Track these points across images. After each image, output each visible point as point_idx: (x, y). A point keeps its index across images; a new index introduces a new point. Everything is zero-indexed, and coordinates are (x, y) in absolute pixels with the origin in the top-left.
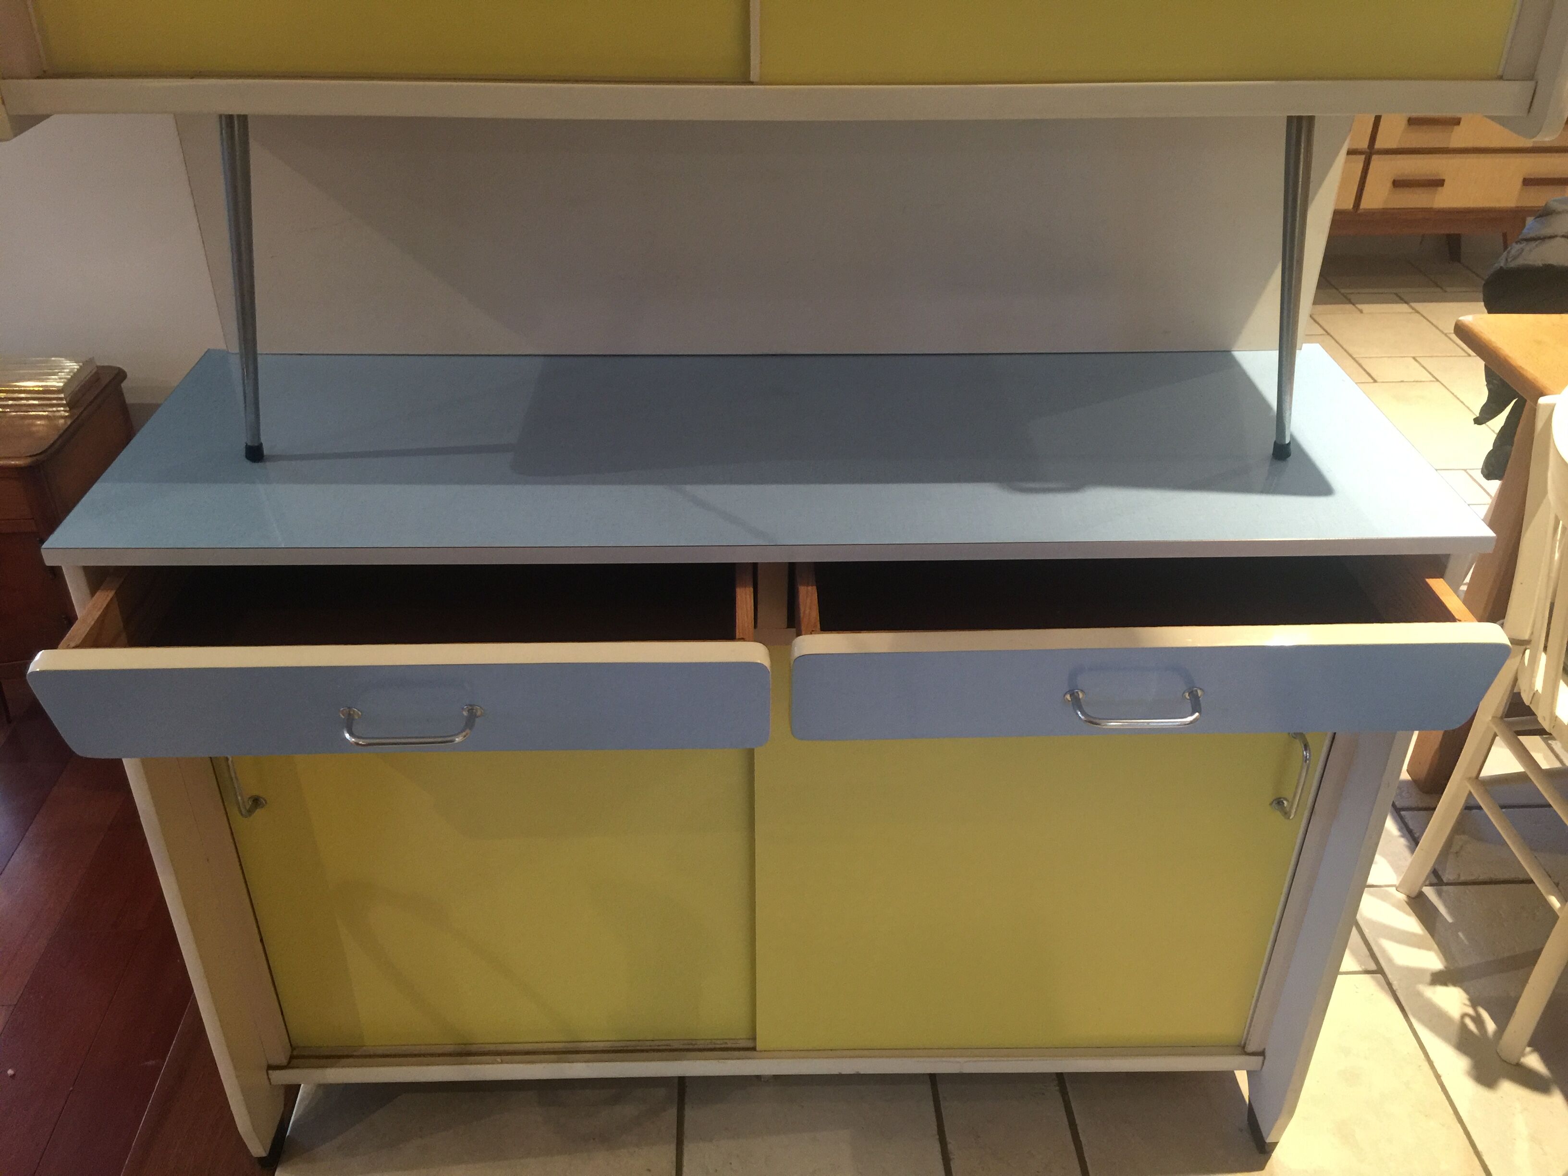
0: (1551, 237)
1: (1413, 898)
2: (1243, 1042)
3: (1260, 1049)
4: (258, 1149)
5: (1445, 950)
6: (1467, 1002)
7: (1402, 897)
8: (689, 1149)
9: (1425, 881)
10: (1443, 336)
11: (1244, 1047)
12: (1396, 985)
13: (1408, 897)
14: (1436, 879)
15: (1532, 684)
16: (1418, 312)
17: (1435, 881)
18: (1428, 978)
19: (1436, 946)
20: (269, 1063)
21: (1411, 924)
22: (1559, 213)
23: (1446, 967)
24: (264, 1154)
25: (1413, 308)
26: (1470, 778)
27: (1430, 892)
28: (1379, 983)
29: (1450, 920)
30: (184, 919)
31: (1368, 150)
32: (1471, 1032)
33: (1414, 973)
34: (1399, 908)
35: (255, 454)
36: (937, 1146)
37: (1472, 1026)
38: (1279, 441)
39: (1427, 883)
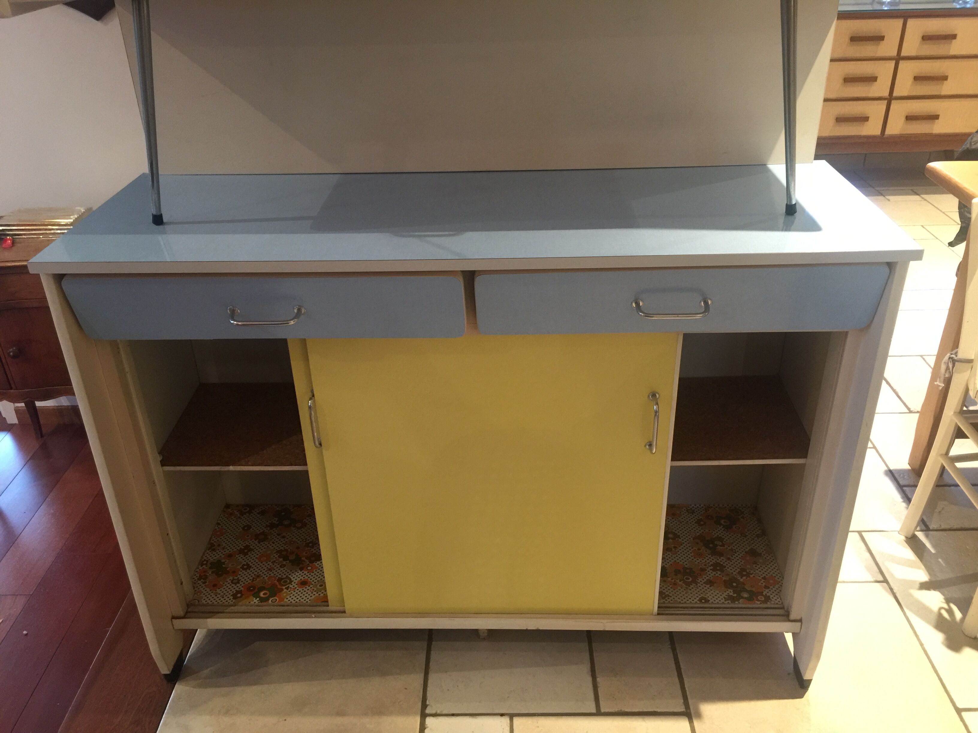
1: (910, 538)
3: (798, 618)
4: (165, 669)
5: (929, 569)
6: (944, 601)
7: (903, 538)
8: (432, 677)
9: (916, 527)
10: (941, 213)
12: (896, 590)
13: (906, 537)
16: (925, 200)
17: (924, 528)
18: (918, 586)
19: (923, 567)
20: (173, 615)
21: (909, 554)
23: (930, 580)
25: (923, 198)
26: (942, 455)
27: (921, 535)
28: (884, 588)
29: (933, 551)
32: (946, 619)
33: (909, 584)
34: (899, 543)
35: (158, 220)
36: (589, 679)
37: (945, 615)
38: (788, 203)
39: (918, 529)
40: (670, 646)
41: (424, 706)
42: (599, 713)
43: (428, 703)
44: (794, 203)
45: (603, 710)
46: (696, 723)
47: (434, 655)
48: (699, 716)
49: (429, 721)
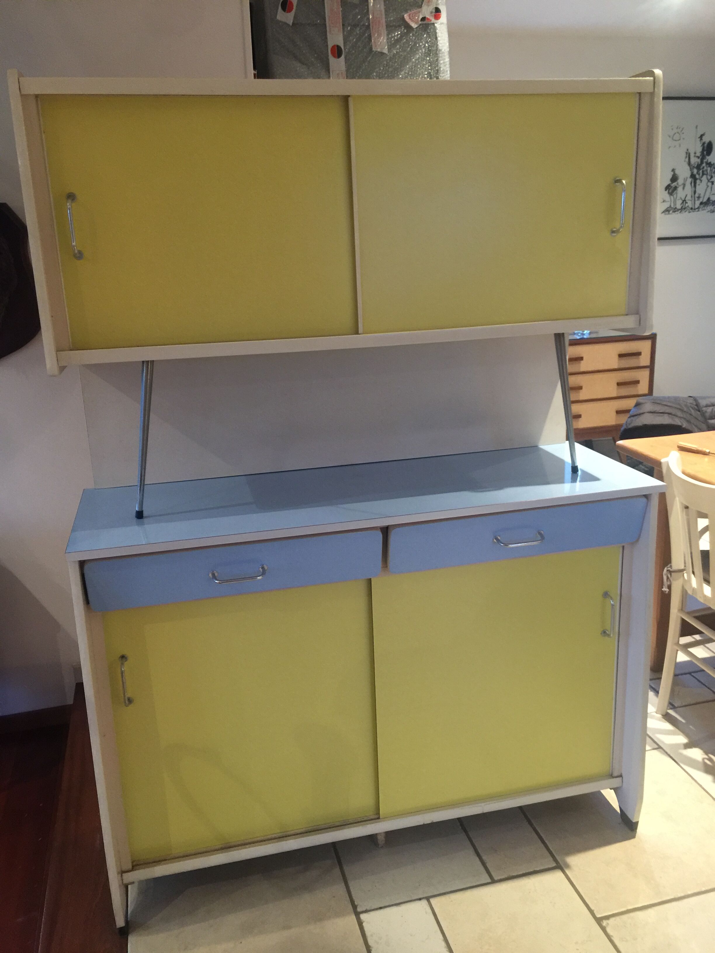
0: (643, 413)
1: (665, 716)
2: (611, 772)
3: (619, 774)
4: (120, 922)
5: (686, 735)
6: (704, 753)
7: (659, 716)
8: (351, 884)
9: (667, 708)
11: (612, 775)
12: (669, 752)
13: (663, 715)
14: (672, 706)
15: (691, 584)
17: (671, 707)
18: (682, 746)
19: (681, 733)
20: (123, 870)
21: (668, 726)
22: (643, 403)
23: (689, 741)
24: (124, 925)
26: (675, 644)
27: (671, 712)
28: (660, 752)
29: (683, 721)
32: (709, 765)
33: (676, 746)
34: (659, 720)
35: (140, 515)
36: (477, 859)
37: (708, 762)
38: (573, 466)
39: (669, 708)
40: (527, 823)
41: (355, 907)
42: (493, 881)
43: (356, 903)
44: (576, 465)
45: (496, 879)
46: (567, 872)
47: (346, 869)
48: (568, 866)
49: (363, 917)
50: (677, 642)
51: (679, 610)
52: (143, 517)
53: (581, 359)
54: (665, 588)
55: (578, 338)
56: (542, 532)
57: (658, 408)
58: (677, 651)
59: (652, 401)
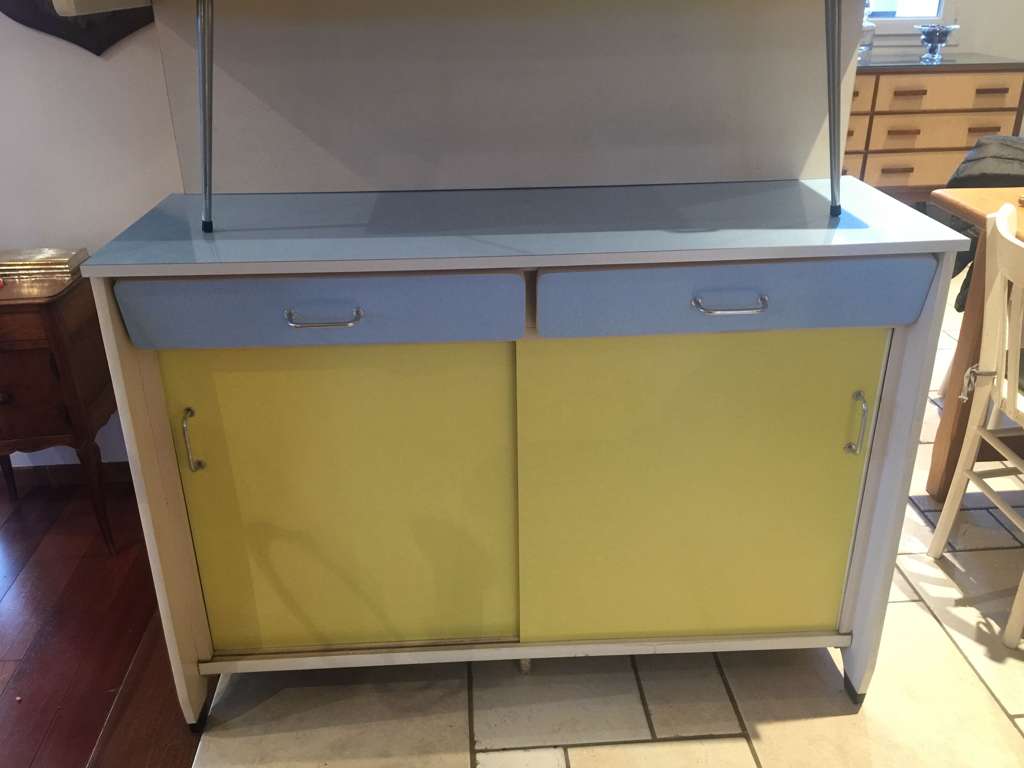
0: (984, 158)
1: (939, 559)
2: (837, 628)
3: (849, 631)
4: (190, 718)
5: (961, 586)
6: (980, 616)
7: (931, 559)
8: (477, 713)
9: (944, 549)
11: (838, 631)
12: (932, 608)
13: (935, 558)
14: (951, 547)
15: (1000, 394)
17: (951, 549)
18: (953, 603)
19: (956, 585)
20: (199, 659)
21: (940, 574)
22: (987, 144)
23: (964, 597)
24: (195, 722)
26: (967, 470)
27: (948, 556)
28: (921, 606)
29: (963, 570)
30: (153, 537)
31: (865, 151)
32: (985, 632)
33: (944, 601)
34: (929, 564)
35: (207, 227)
36: (641, 707)
37: (984, 629)
38: (834, 205)
39: (946, 550)
40: (717, 671)
41: (472, 742)
42: (654, 740)
43: (476, 739)
44: (838, 205)
45: (659, 737)
46: (755, 743)
47: (476, 694)
48: (757, 736)
49: (480, 757)
50: (970, 468)
51: (979, 427)
52: (213, 231)
53: (924, 92)
54: (964, 396)
55: (924, 64)
56: (767, 298)
57: (1006, 152)
58: (968, 480)
59: (1001, 142)
